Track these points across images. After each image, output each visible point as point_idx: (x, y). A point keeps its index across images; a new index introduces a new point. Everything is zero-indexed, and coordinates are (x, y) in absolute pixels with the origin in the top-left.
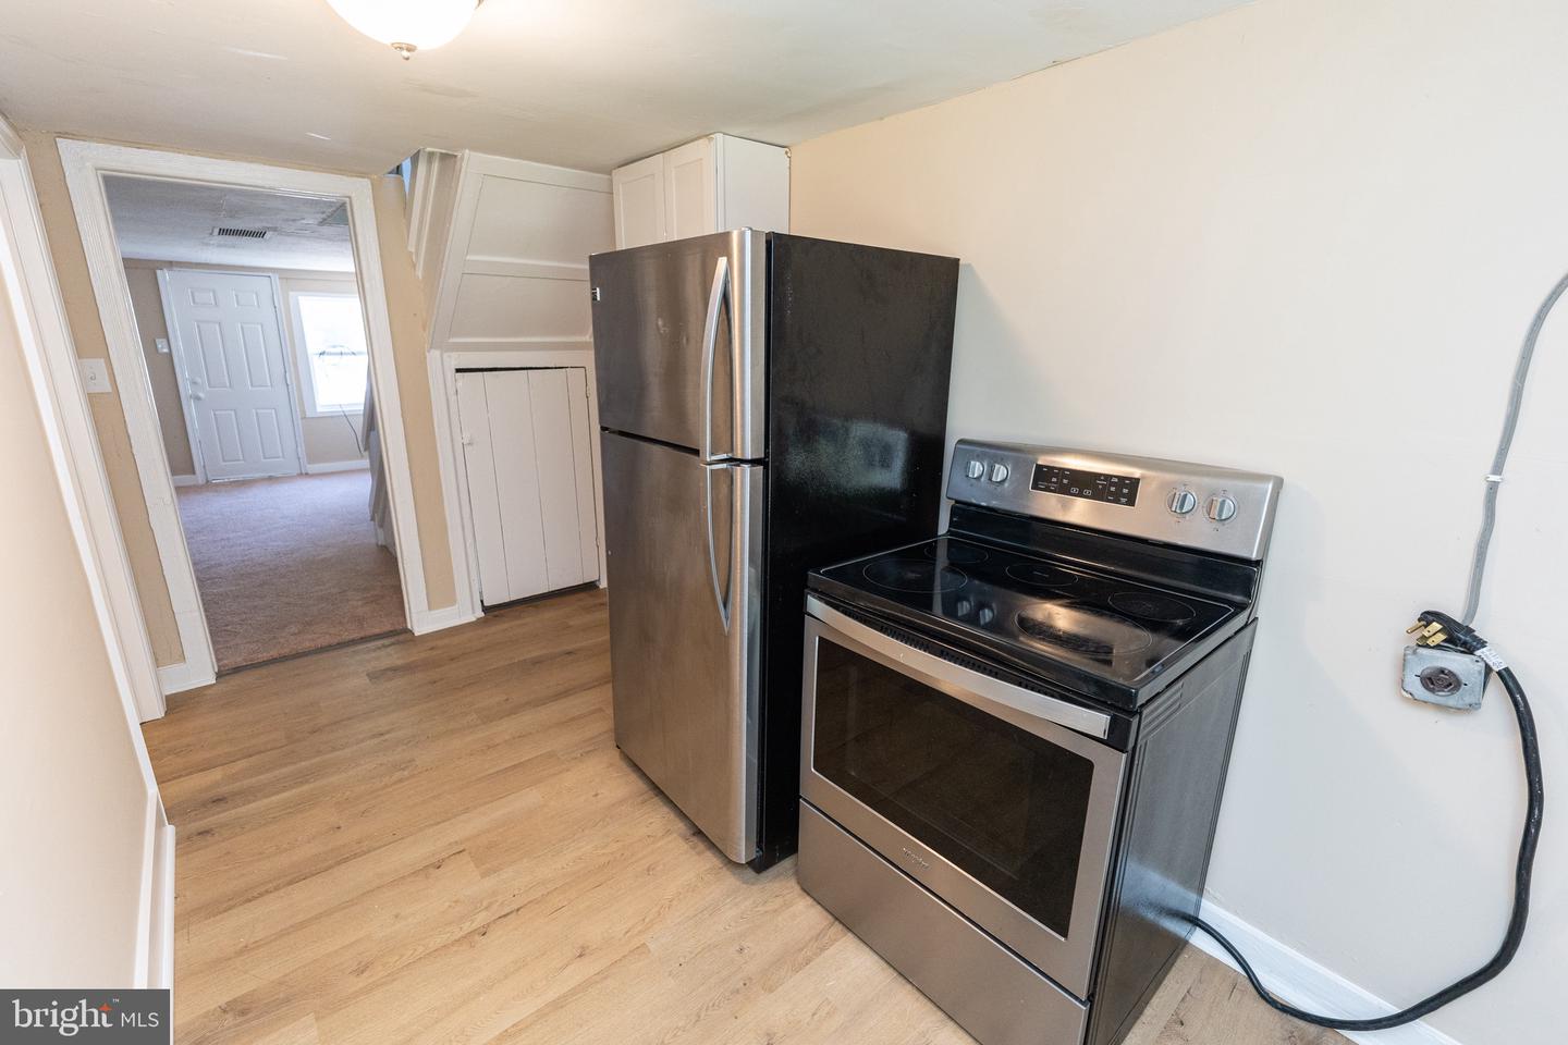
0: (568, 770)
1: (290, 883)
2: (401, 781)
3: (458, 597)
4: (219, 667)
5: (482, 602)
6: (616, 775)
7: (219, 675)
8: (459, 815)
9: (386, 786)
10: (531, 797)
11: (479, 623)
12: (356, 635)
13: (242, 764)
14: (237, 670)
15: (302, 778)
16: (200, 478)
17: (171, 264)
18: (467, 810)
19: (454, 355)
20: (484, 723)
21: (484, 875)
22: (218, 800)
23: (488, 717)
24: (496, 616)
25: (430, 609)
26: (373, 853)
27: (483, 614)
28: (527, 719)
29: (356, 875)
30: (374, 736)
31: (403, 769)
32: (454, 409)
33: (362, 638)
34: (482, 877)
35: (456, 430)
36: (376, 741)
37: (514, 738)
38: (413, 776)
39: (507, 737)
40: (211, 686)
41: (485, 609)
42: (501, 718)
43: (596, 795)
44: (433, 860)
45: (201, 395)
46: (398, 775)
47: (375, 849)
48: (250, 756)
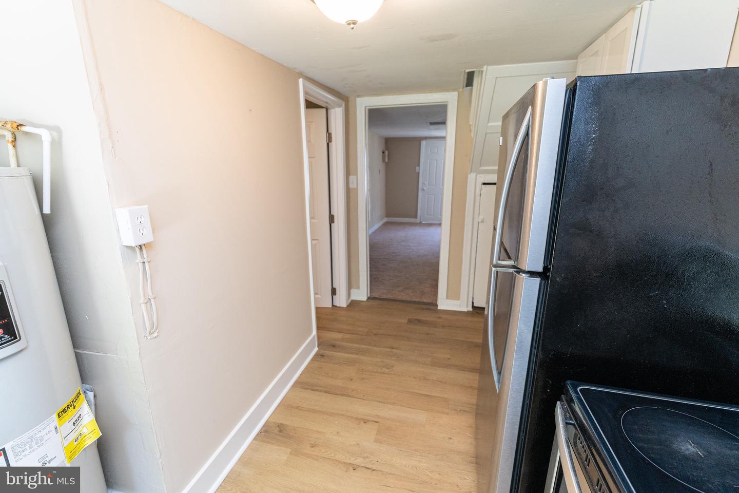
0: (447, 414)
1: (325, 392)
2: (383, 373)
3: (461, 297)
4: (370, 295)
5: (473, 303)
6: (468, 434)
7: (369, 298)
8: (390, 404)
9: (377, 372)
10: (421, 417)
11: (467, 313)
12: (417, 300)
13: (348, 336)
14: (375, 298)
15: (358, 352)
16: (418, 220)
17: (426, 138)
18: (393, 404)
19: (483, 176)
20: (431, 365)
21: (376, 441)
22: (334, 346)
23: (436, 364)
24: (478, 313)
25: (447, 298)
26: (352, 399)
27: (471, 309)
28: (452, 374)
29: (342, 404)
30: (389, 348)
31: (388, 368)
32: (477, 204)
33: (419, 302)
34: (374, 442)
35: (476, 214)
36: (388, 350)
37: (437, 381)
38: (388, 374)
39: (435, 378)
40: (364, 301)
41: (473, 307)
42: (440, 367)
43: (450, 438)
44: (366, 418)
45: (425, 188)
46: (384, 370)
47: (354, 397)
48: (353, 334)
